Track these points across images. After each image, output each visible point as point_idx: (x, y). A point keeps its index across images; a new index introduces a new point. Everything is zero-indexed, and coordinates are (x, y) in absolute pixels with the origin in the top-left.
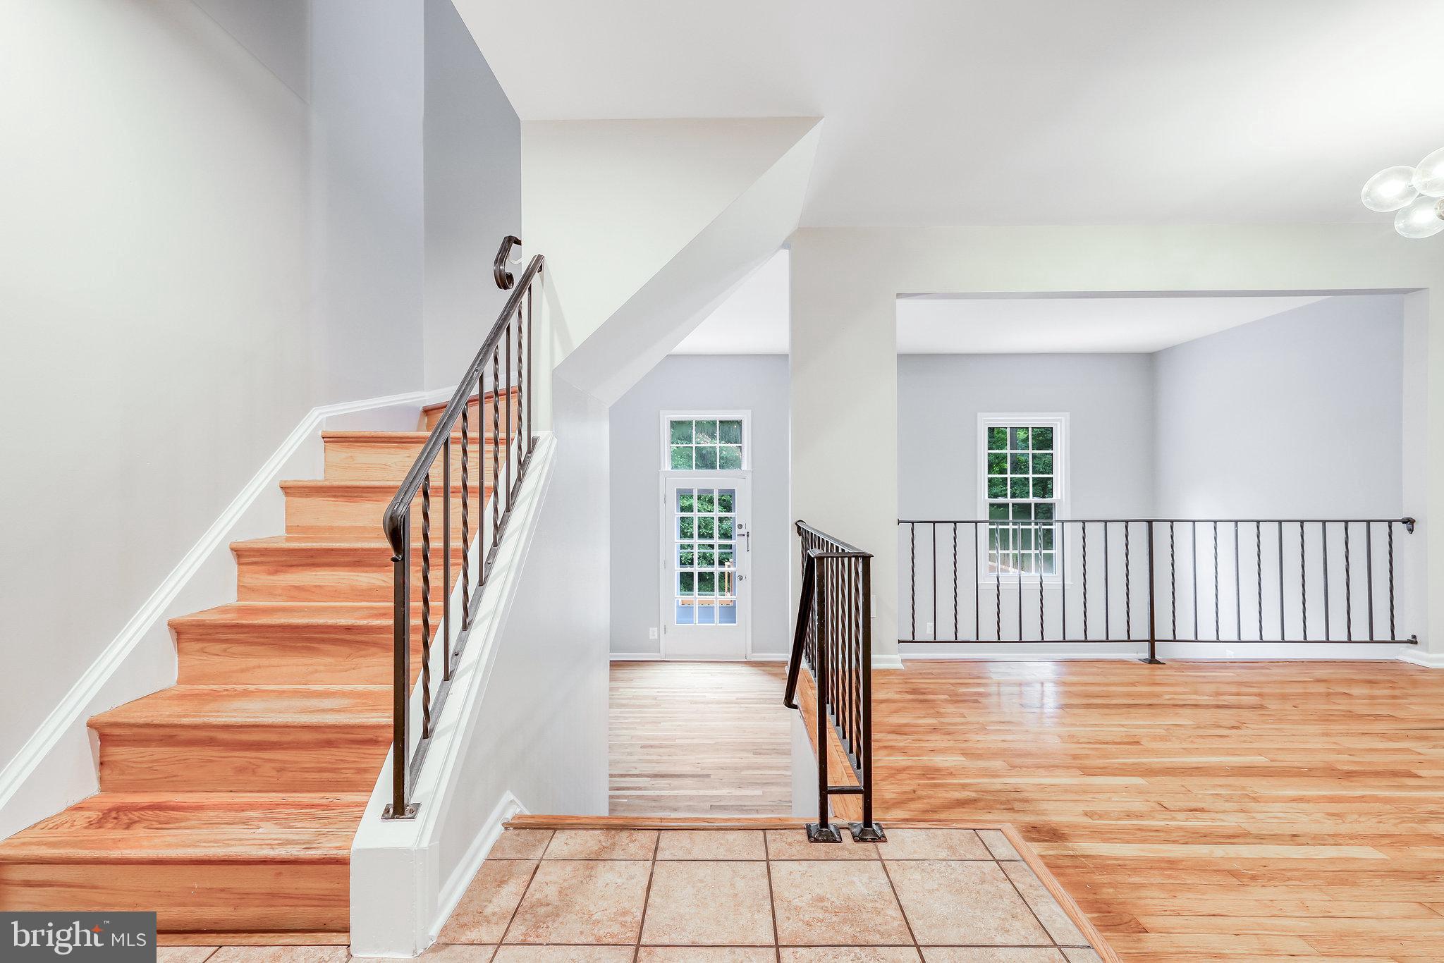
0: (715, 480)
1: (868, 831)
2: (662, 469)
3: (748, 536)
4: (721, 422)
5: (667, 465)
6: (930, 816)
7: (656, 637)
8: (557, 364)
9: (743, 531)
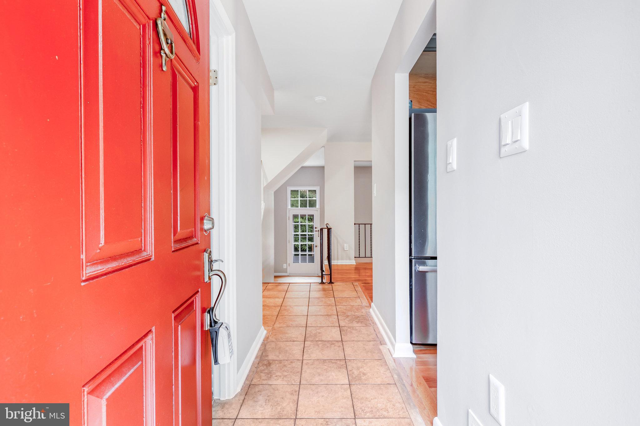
0: (307, 211)
1: (331, 282)
2: (288, 208)
3: (319, 231)
4: (309, 191)
5: (289, 207)
6: (343, 280)
7: (286, 268)
8: (265, 185)
9: (317, 230)
